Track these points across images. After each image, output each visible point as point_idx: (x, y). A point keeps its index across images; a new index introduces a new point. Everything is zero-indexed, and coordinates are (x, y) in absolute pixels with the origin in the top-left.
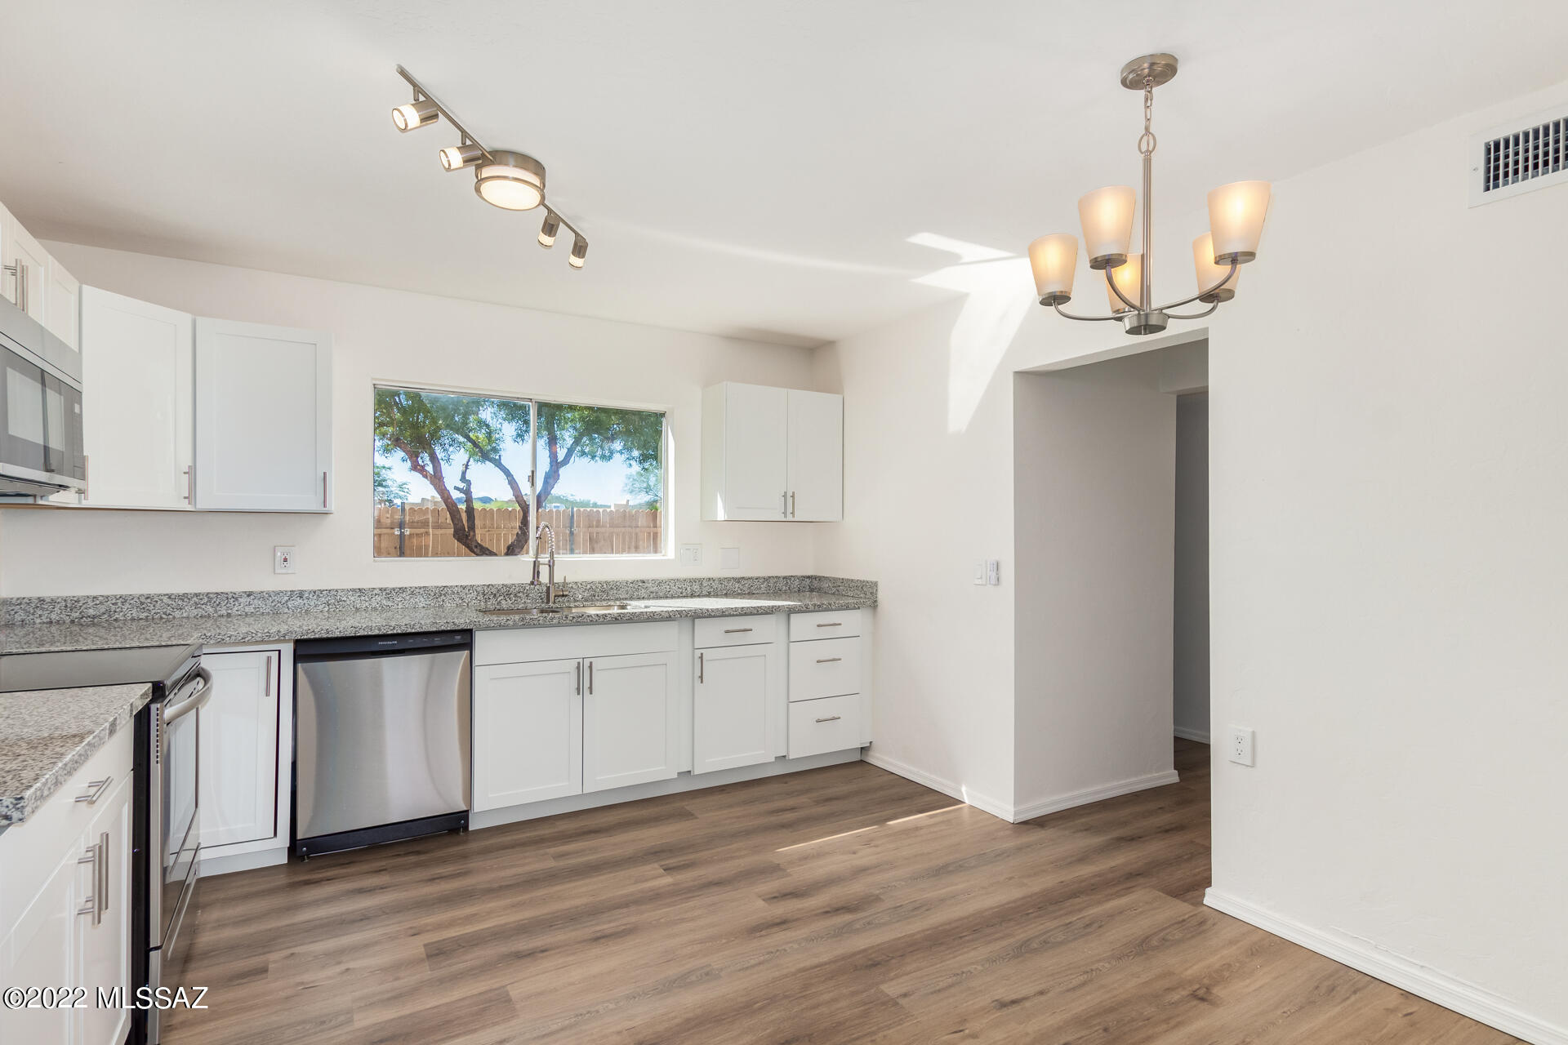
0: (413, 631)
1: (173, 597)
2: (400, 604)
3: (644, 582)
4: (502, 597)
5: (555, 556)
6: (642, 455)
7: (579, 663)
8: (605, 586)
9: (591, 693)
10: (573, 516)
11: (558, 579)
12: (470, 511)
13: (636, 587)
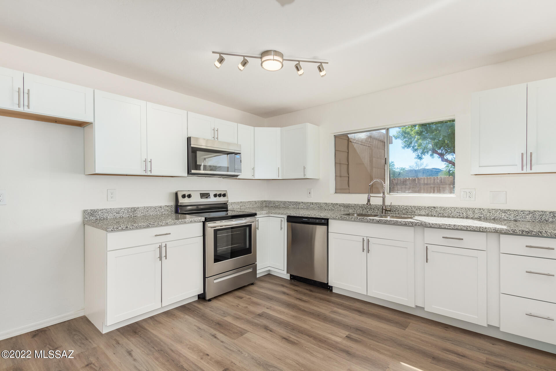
3: (435, 208)
8: (413, 208)
13: (430, 210)
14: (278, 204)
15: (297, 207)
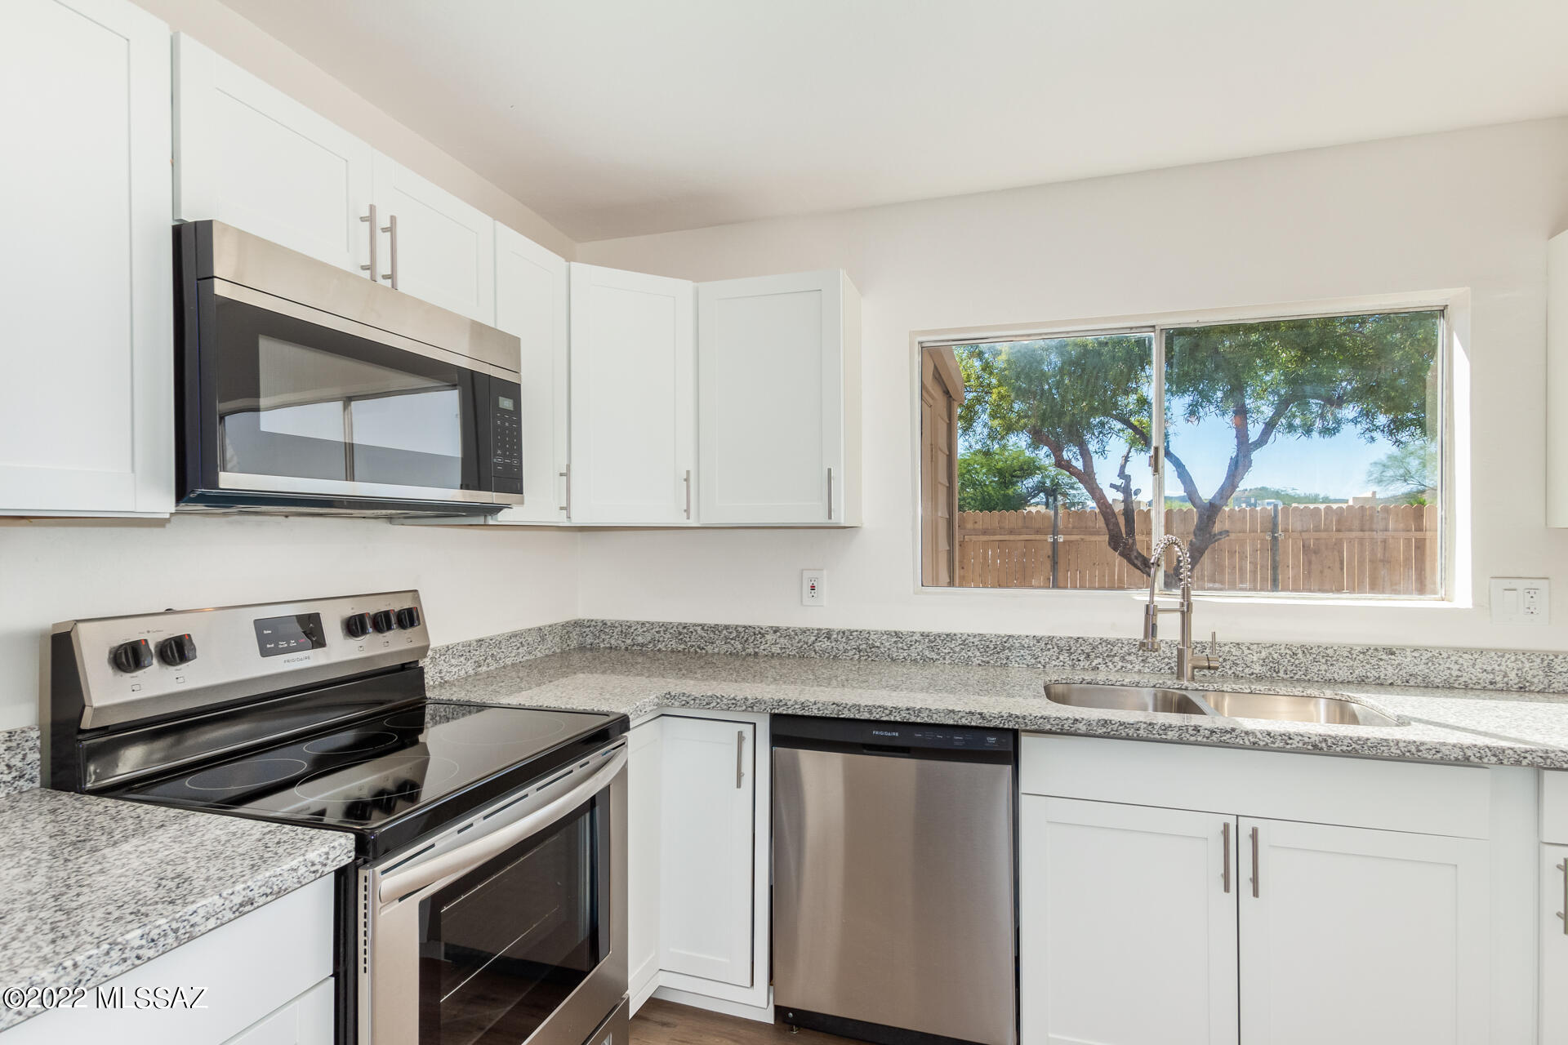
0: (919, 720)
1: (706, 628)
2: (948, 657)
3: (1393, 653)
4: (1100, 660)
5: (1192, 592)
6: (1393, 421)
7: (1226, 826)
8: (1300, 655)
9: (1256, 894)
10: (1276, 516)
11: (1200, 632)
12: (1129, 513)
13: (1373, 661)
14: (649, 637)
15: (751, 651)
